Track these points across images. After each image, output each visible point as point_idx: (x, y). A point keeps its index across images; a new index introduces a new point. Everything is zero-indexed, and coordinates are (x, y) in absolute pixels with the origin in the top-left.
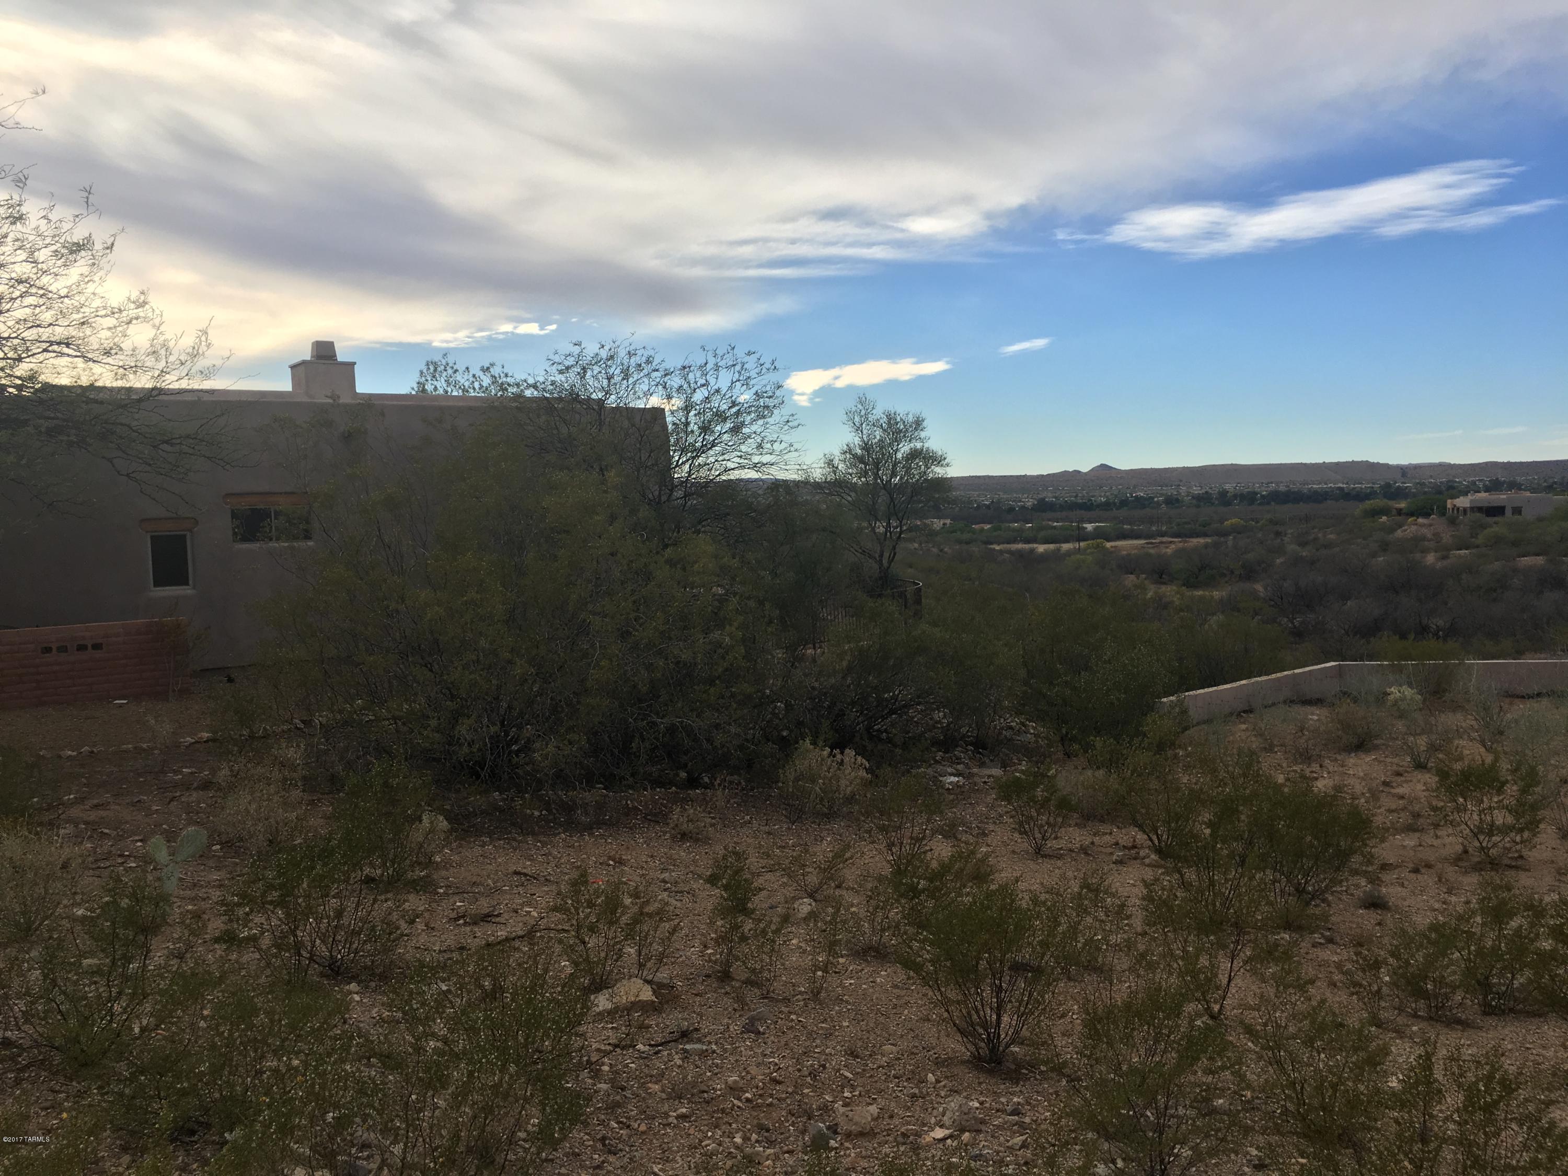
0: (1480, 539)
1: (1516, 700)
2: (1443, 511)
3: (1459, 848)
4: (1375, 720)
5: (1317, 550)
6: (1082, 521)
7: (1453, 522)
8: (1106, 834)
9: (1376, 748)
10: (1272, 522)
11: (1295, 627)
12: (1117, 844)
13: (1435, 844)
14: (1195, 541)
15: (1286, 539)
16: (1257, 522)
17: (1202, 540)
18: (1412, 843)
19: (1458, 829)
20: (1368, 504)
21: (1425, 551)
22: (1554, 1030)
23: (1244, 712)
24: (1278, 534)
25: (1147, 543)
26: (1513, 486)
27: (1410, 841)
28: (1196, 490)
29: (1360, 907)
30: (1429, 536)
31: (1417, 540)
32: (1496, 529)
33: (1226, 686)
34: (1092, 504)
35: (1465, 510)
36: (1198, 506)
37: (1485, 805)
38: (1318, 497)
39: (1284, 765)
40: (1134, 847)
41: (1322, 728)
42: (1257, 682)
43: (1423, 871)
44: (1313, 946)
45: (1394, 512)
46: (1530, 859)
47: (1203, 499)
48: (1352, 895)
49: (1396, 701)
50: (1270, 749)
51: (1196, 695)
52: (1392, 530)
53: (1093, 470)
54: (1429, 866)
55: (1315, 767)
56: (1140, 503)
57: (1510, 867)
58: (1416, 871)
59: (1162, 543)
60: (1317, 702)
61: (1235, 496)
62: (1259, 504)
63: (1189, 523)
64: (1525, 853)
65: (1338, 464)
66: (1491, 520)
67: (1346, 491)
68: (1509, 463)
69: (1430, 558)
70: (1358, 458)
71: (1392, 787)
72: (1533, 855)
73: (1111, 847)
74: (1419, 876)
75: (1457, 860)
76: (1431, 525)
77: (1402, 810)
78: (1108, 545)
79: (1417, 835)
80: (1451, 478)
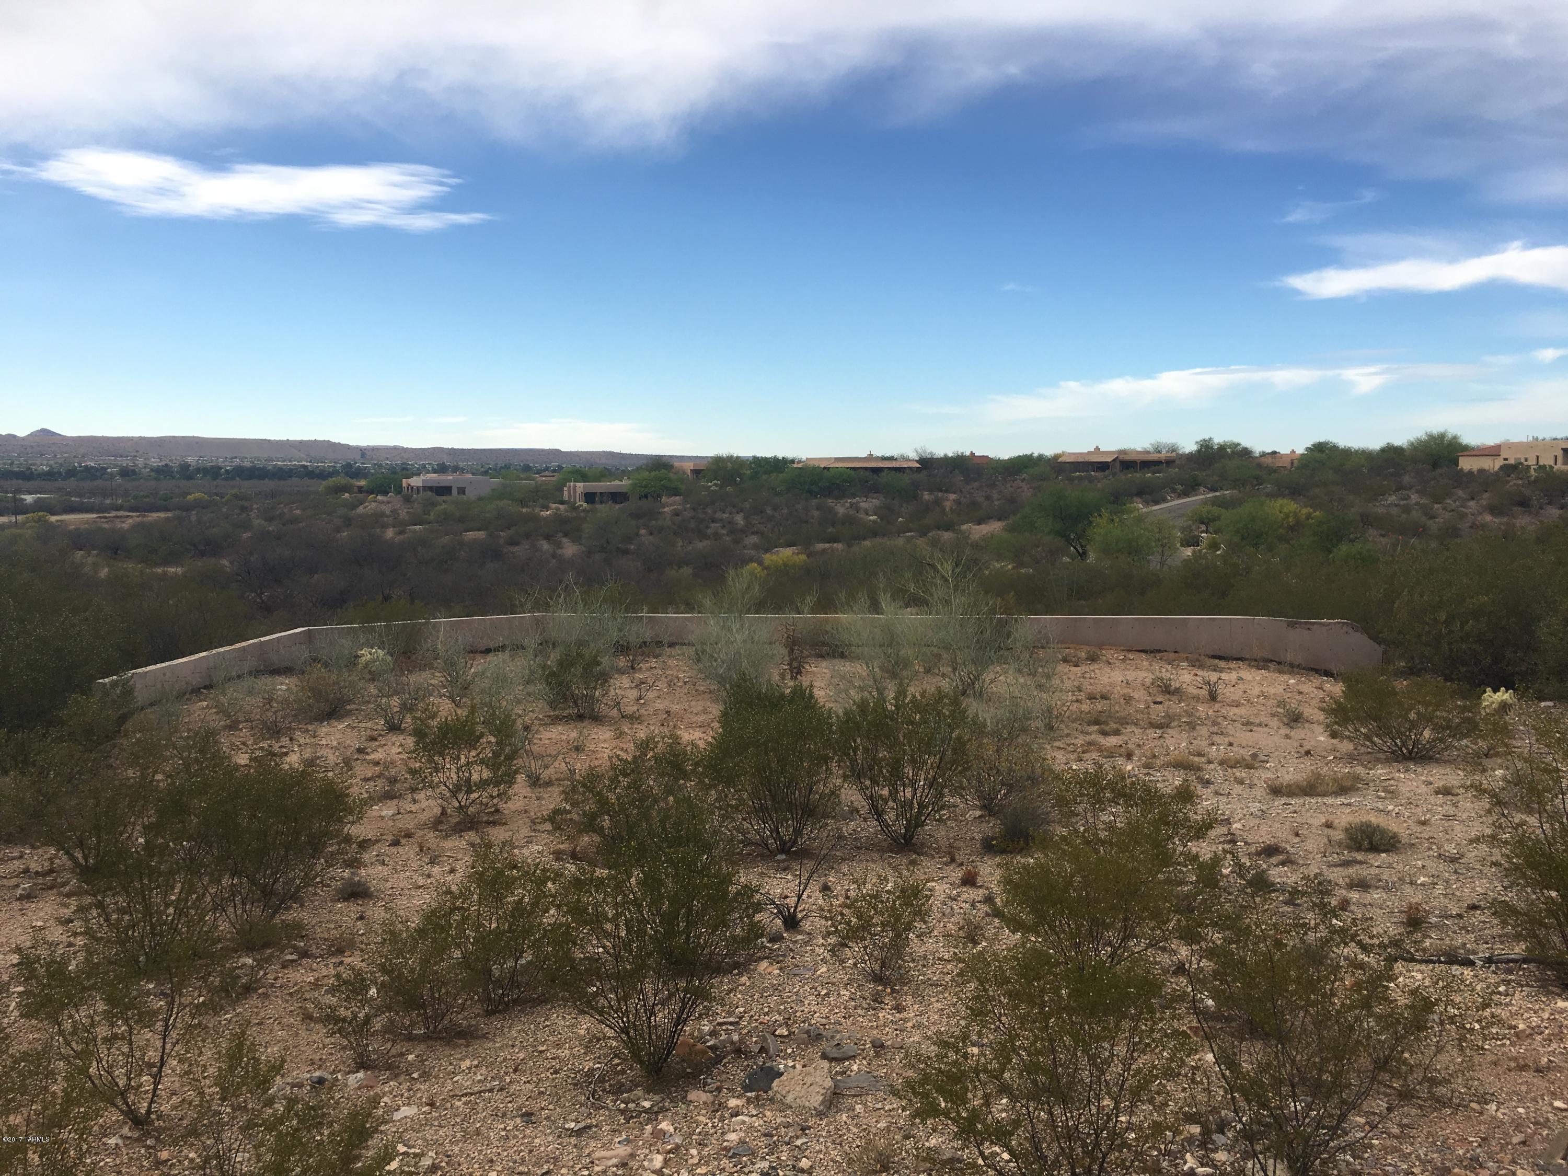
0: (432, 517)
1: (478, 656)
2: (399, 490)
3: (437, 811)
4: (347, 684)
5: (284, 525)
6: (20, 491)
7: (407, 500)
8: (14, 858)
9: (349, 713)
10: (236, 497)
11: (263, 601)
12: (26, 871)
13: (413, 809)
14: (155, 516)
15: (253, 514)
16: (222, 498)
17: (162, 515)
18: (391, 813)
19: (438, 791)
20: (331, 481)
21: (384, 526)
22: (564, 1018)
23: (205, 687)
24: (243, 509)
25: (100, 517)
26: (456, 469)
27: (387, 810)
28: (155, 462)
29: (338, 900)
30: (388, 512)
31: (378, 517)
32: (444, 506)
33: (181, 660)
34: (32, 473)
35: (418, 488)
36: (157, 479)
37: (463, 760)
38: (282, 474)
39: (250, 743)
40: (51, 871)
41: (292, 697)
42: (219, 653)
43: (403, 841)
44: (284, 967)
45: (356, 489)
46: (506, 812)
47: (163, 472)
48: (328, 886)
49: (367, 664)
50: (233, 726)
51: (147, 672)
52: (355, 507)
53: (31, 435)
54: (409, 835)
55: (285, 741)
56: (90, 473)
57: (488, 823)
58: (396, 843)
59: (117, 517)
60: (287, 671)
61: (198, 470)
62: (223, 479)
63: (147, 497)
64: (502, 806)
65: (301, 442)
66: (440, 499)
67: (310, 469)
68: (452, 449)
69: (390, 533)
70: (321, 438)
71: (368, 754)
72: (509, 807)
73: (17, 876)
74: (400, 849)
75: (437, 824)
76: (388, 503)
77: (379, 777)
78: (53, 519)
79: (395, 802)
80: (405, 461)
